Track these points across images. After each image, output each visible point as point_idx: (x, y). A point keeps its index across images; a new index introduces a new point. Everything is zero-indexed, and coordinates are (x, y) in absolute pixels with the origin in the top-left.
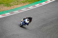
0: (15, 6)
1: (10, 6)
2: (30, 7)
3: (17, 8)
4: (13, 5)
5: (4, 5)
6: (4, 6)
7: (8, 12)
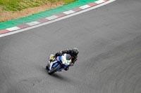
0: (30, 9)
1: (20, 10)
2: (66, 13)
3: (36, 14)
4: (26, 8)
5: (5, 7)
6: (3, 9)
7: (13, 25)
